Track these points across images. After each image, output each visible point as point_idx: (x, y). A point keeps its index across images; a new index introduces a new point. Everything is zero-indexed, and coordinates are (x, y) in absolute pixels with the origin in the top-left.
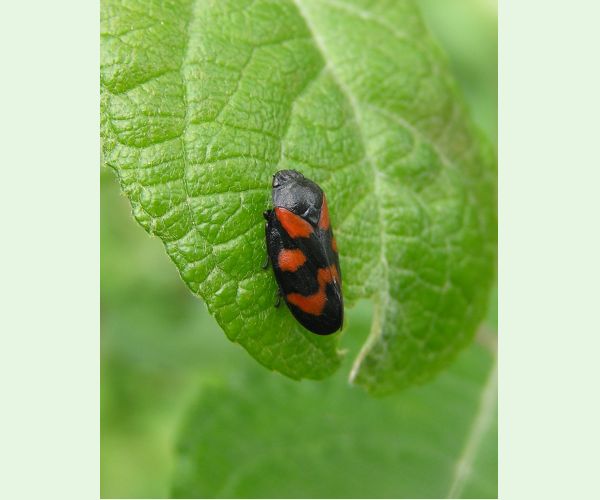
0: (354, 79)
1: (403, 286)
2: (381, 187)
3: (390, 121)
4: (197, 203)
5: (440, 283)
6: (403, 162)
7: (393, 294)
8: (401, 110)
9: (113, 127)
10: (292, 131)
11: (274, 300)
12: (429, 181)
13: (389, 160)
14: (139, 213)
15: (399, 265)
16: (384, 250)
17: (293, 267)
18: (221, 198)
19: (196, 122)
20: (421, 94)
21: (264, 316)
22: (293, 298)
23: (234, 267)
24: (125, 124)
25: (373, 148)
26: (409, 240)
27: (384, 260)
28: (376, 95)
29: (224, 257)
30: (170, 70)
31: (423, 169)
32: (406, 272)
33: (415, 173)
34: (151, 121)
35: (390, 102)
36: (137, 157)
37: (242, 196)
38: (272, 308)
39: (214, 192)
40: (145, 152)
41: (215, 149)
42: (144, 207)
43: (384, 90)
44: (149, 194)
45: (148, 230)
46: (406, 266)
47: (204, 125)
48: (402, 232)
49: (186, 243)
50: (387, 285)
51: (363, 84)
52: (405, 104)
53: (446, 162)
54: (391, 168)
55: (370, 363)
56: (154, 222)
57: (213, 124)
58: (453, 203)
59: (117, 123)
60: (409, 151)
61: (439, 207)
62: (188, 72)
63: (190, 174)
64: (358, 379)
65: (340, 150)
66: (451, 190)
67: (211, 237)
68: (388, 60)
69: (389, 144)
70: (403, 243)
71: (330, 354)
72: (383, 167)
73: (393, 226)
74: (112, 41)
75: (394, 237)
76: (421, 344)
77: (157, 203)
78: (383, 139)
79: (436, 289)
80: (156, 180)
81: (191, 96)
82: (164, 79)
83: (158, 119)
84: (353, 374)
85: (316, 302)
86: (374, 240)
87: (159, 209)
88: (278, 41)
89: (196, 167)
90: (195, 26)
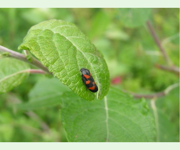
0: (82, 49)
1: (100, 80)
2: (92, 65)
3: (89, 54)
4: (71, 78)
5: (104, 78)
6: (94, 61)
7: (99, 82)
8: (90, 52)
9: (54, 70)
10: (78, 62)
11: (86, 89)
12: (98, 62)
13: (92, 61)
14: (63, 82)
15: (99, 77)
16: (96, 76)
17: (89, 83)
18: (74, 76)
19: (66, 65)
20: (92, 48)
21: (85, 92)
22: (89, 88)
23: (79, 87)
24: (56, 69)
25: (89, 60)
26: (99, 73)
27: (97, 77)
28: (86, 51)
29: (77, 85)
30: (58, 58)
31: (97, 61)
32: (100, 78)
33: (96, 61)
34: (59, 67)
35: (88, 51)
36: (59, 74)
37: (76, 74)
38: (86, 91)
39: (73, 75)
40: (60, 72)
41: (70, 68)
42: (63, 81)
43: (87, 50)
44: (63, 79)
45: (65, 85)
46: (100, 77)
47: (67, 65)
48: (98, 72)
49: (71, 85)
50: (98, 81)
51: (83, 50)
52: (90, 51)
53: (99, 58)
54: (92, 62)
55: (99, 94)
56: (66, 83)
57: (68, 65)
58: (102, 64)
59: (54, 69)
60: (94, 58)
61: (101, 66)
62: (61, 57)
63: (68, 73)
64: (98, 98)
65: (85, 62)
66: (101, 63)
67: (74, 83)
68: (85, 44)
69: (91, 58)
70: (98, 74)
71: (94, 95)
72: (91, 62)
73: (96, 71)
74: (48, 56)
75: (97, 73)
76: (104, 89)
77: (65, 80)
78: (90, 58)
79: (104, 79)
80: (63, 77)
81: (63, 61)
82: (58, 59)
83: (60, 67)
84: (97, 97)
85: (93, 88)
86: (94, 75)
87: (66, 81)
88: (70, 47)
89: (69, 72)
90: (57, 49)
